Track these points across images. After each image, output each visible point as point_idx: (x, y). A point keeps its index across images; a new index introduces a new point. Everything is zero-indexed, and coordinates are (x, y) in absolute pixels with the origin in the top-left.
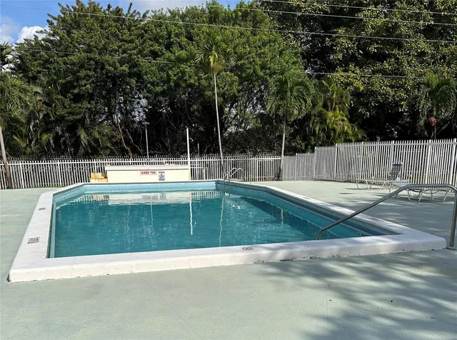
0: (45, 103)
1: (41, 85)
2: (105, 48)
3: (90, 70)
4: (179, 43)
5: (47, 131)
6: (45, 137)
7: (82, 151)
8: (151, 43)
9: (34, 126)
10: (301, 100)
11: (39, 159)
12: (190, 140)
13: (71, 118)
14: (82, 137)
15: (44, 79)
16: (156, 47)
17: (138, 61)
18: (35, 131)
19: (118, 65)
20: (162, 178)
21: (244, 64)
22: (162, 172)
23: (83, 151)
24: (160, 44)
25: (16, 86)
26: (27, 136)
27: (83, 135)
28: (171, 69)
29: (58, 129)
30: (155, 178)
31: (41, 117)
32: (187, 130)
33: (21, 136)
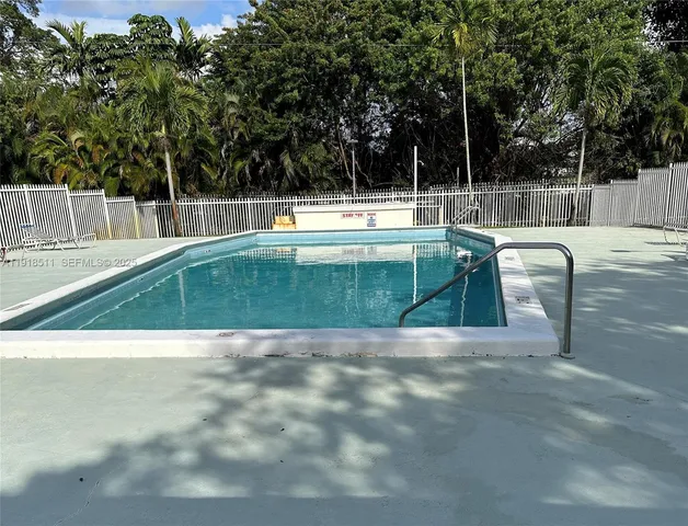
0: (240, 117)
1: (238, 92)
2: (321, 32)
3: (298, 65)
4: (432, 13)
5: (242, 156)
6: (239, 164)
7: (285, 184)
8: (389, 16)
9: (226, 151)
10: (612, 91)
11: (233, 196)
12: (419, 164)
13: (272, 138)
14: (286, 163)
15: (242, 83)
16: (397, 23)
17: (364, 47)
18: (228, 157)
19: (334, 55)
20: (371, 223)
21: (528, 37)
22: (372, 214)
23: (287, 184)
24: (404, 17)
25: (187, 96)
26: (218, 165)
27: (287, 161)
28: (412, 55)
29: (255, 154)
30: (361, 223)
31: (236, 137)
32: (416, 148)
33: (212, 166)
